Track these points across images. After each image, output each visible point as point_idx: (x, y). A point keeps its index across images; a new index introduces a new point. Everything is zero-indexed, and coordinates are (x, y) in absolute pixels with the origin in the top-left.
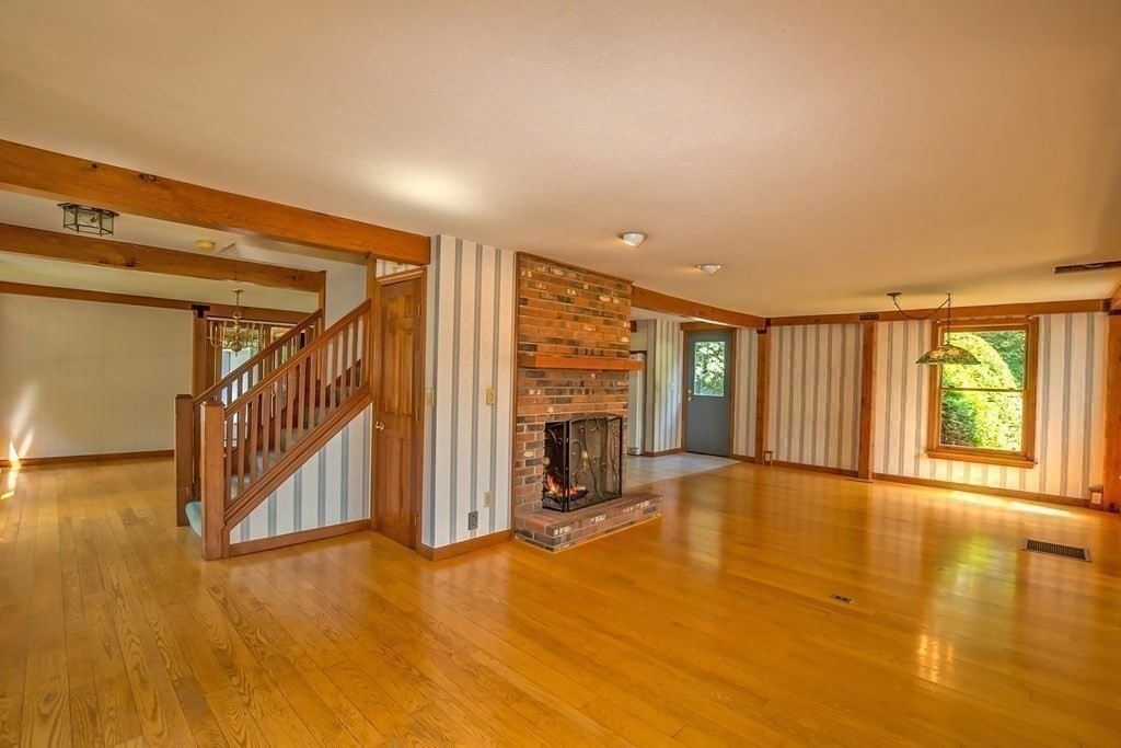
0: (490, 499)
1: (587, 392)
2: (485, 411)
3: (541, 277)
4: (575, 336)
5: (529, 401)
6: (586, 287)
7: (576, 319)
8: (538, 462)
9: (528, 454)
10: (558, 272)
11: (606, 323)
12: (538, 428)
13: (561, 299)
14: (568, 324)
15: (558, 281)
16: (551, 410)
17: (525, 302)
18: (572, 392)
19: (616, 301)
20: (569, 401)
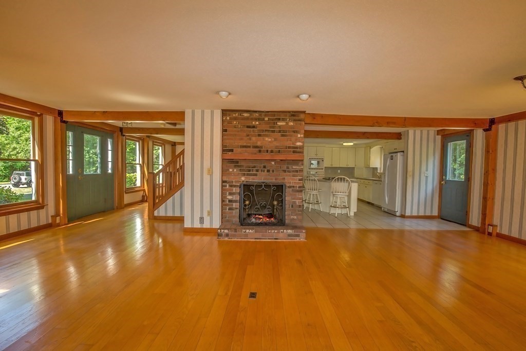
0: (210, 213)
1: (268, 171)
2: (207, 178)
3: (235, 119)
4: (259, 144)
5: (230, 174)
6: (266, 119)
7: (259, 135)
8: (236, 201)
9: (230, 197)
10: (246, 115)
11: (283, 136)
12: (235, 186)
13: (248, 127)
14: (254, 139)
15: (247, 118)
16: (243, 179)
17: (226, 131)
18: (257, 171)
19: (291, 124)
20: (256, 175)
